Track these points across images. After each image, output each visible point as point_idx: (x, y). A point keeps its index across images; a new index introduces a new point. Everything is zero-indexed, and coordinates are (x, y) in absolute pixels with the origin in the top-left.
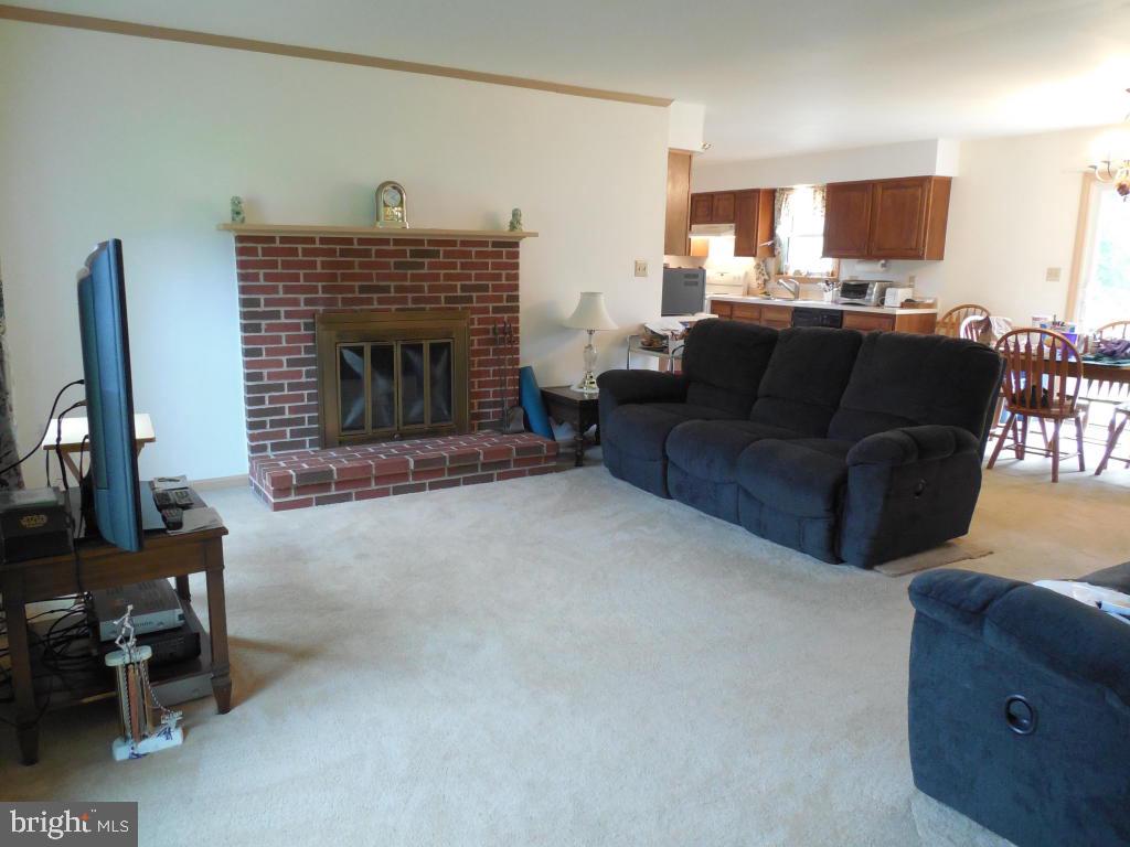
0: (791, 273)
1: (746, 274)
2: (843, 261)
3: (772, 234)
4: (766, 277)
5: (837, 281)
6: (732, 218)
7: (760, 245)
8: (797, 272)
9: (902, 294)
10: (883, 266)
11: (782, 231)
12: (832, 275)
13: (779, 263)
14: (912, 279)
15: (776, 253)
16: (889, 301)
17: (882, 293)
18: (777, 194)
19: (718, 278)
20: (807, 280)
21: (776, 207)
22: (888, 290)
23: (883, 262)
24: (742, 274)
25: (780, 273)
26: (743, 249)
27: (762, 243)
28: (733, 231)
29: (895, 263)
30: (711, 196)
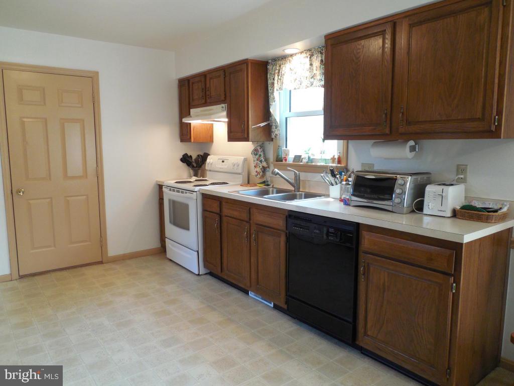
0: (290, 158)
1: (245, 160)
2: (352, 143)
3: (267, 115)
4: (265, 164)
5: (346, 169)
6: (223, 98)
7: (252, 127)
8: (298, 158)
9: (454, 196)
10: (413, 149)
11: (278, 110)
12: (339, 161)
13: (277, 148)
14: (461, 170)
15: (273, 136)
16: (430, 205)
17: (419, 193)
18: (269, 67)
19: (219, 166)
20: (311, 167)
21: (270, 82)
22: (429, 189)
23: (412, 143)
24: (240, 159)
25: (279, 159)
26: (237, 133)
27: (255, 125)
28: (225, 113)
29: (430, 145)
30: (204, 77)
